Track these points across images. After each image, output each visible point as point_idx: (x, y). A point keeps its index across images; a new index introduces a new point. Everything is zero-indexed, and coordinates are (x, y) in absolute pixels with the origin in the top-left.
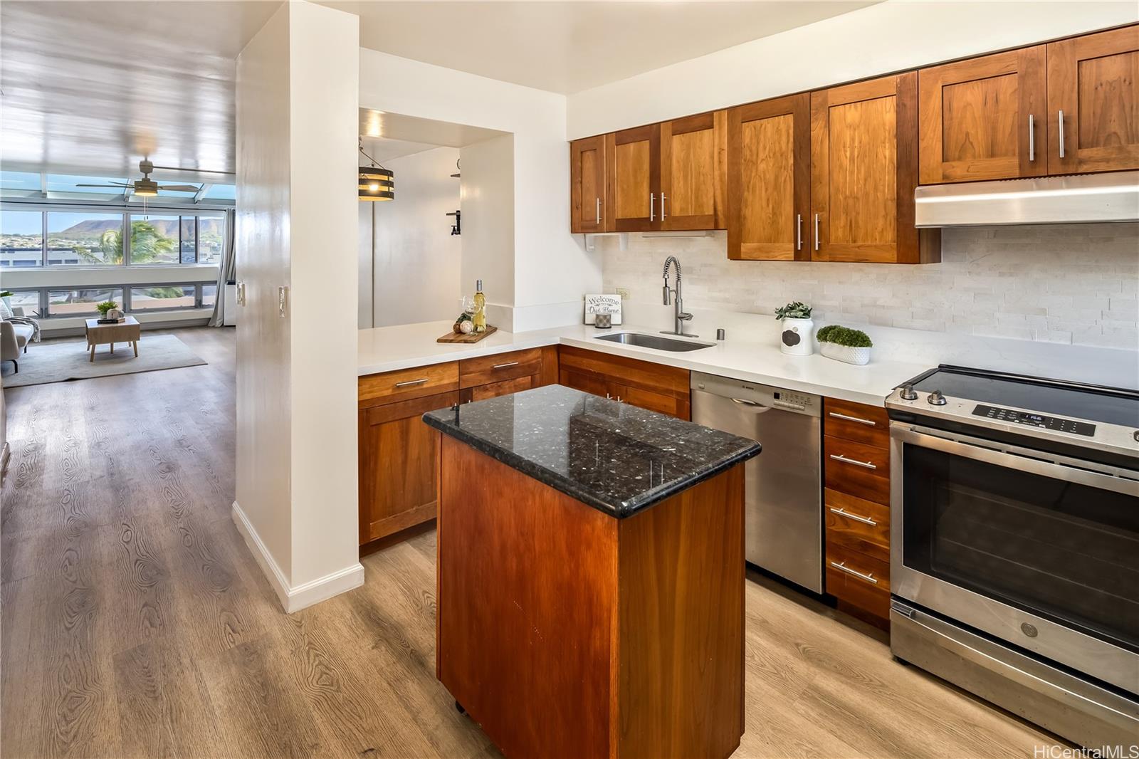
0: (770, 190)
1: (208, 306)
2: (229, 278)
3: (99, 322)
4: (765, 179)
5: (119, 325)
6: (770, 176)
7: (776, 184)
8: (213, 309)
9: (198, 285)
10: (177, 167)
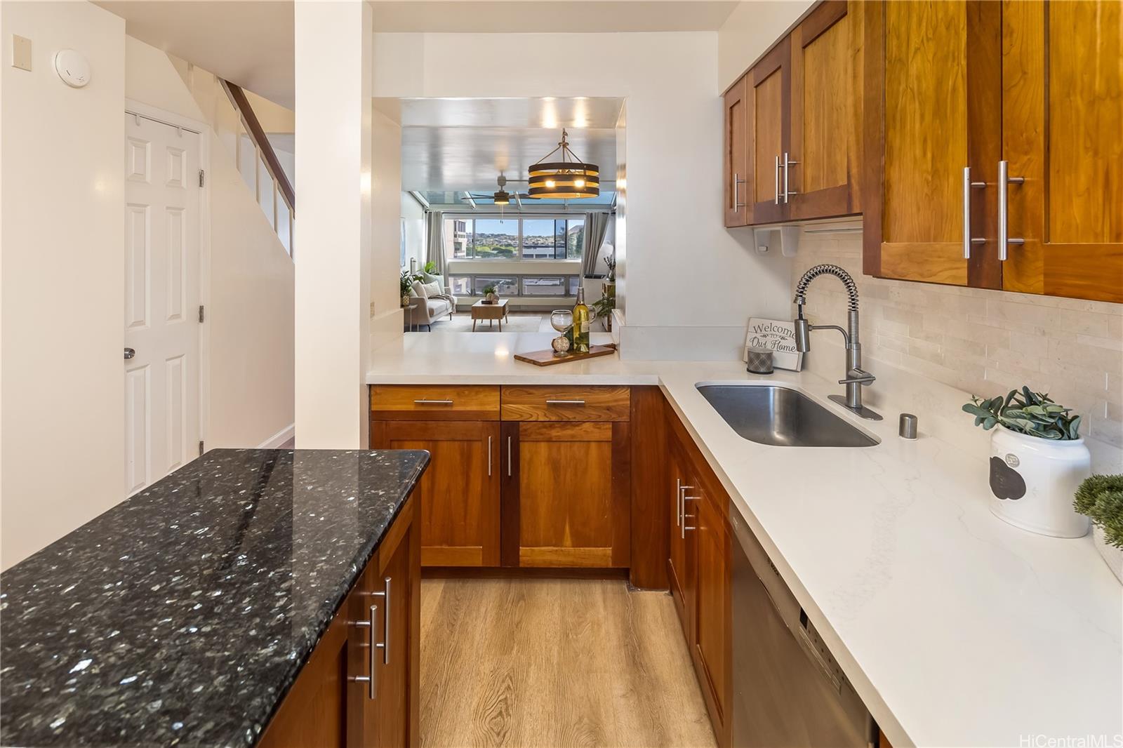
0: (928, 118)
1: (573, 296)
2: (587, 273)
3: (483, 302)
4: (920, 93)
5: (493, 305)
6: (928, 85)
7: (937, 102)
8: (576, 298)
9: (567, 277)
10: (517, 179)
